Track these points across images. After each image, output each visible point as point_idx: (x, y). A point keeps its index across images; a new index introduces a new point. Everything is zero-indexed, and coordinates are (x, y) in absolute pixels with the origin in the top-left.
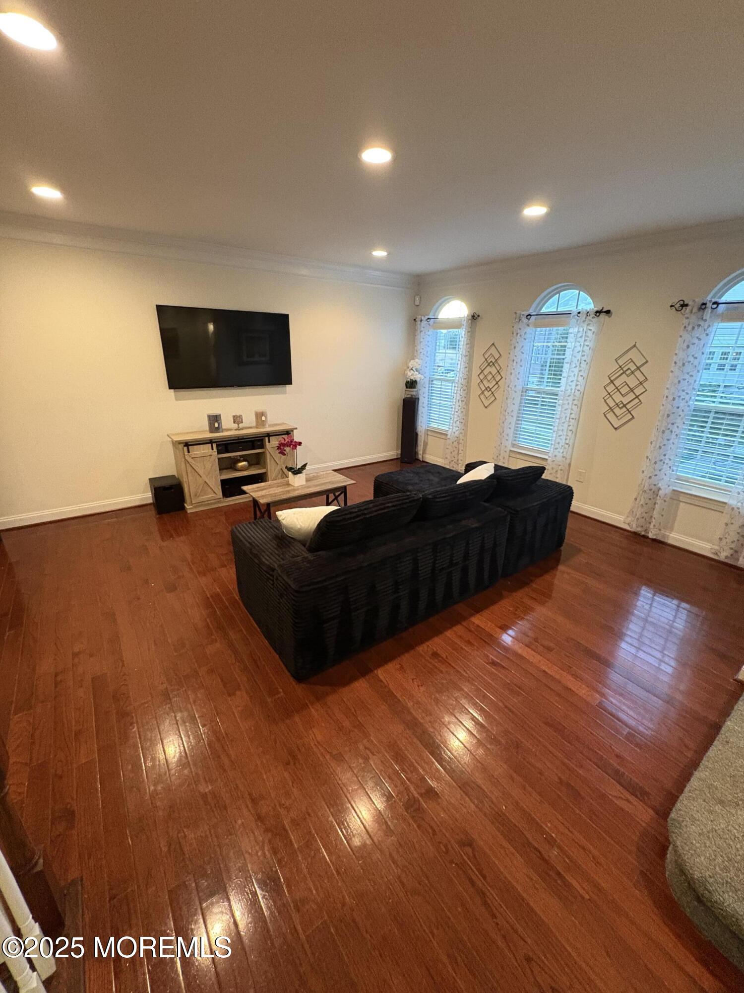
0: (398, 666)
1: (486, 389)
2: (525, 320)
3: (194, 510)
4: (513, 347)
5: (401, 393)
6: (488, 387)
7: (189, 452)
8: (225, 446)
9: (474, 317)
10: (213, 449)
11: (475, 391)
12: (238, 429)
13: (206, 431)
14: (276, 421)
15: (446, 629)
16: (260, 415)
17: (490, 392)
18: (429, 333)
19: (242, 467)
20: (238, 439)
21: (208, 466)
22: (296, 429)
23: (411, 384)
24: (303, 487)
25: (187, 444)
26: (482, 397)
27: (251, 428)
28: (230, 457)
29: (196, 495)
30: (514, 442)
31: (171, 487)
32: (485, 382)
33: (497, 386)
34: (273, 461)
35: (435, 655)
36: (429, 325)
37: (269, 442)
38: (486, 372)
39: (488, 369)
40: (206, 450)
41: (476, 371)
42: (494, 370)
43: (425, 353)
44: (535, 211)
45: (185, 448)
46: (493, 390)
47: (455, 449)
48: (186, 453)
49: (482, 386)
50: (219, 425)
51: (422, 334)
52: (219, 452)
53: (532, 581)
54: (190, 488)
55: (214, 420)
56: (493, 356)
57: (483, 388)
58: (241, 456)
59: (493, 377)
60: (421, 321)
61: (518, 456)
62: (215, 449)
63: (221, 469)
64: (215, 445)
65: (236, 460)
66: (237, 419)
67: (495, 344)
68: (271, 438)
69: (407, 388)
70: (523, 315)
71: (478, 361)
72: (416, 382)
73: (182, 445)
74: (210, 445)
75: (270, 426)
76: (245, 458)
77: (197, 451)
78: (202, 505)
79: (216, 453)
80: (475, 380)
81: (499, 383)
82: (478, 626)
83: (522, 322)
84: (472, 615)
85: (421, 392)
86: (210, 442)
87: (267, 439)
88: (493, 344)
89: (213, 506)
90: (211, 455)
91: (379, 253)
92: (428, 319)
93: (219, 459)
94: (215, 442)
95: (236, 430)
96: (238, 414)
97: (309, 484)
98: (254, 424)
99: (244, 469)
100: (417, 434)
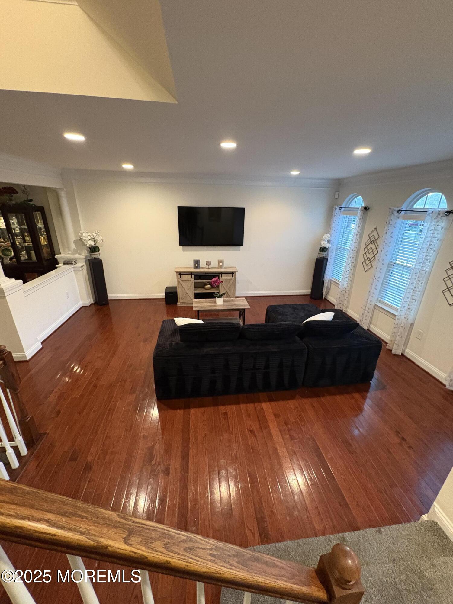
0: (203, 411)
1: (367, 259)
2: (396, 214)
3: (179, 306)
4: (385, 232)
5: (316, 255)
6: (369, 258)
7: (180, 277)
8: (198, 276)
9: (366, 209)
10: (192, 277)
11: (361, 259)
12: (208, 268)
13: (192, 267)
14: (228, 266)
15: (243, 403)
16: (220, 262)
17: (369, 262)
18: (340, 217)
19: (208, 287)
20: (205, 274)
21: (189, 285)
22: (237, 271)
23: (323, 250)
24: (221, 305)
25: (180, 274)
26: (364, 264)
27: (215, 268)
28: (203, 282)
29: (182, 298)
30: (380, 299)
31: (172, 293)
32: (367, 254)
33: (374, 258)
34: (222, 286)
35: (226, 414)
36: (341, 211)
37: (221, 277)
38: (369, 247)
39: (371, 245)
40: (189, 277)
41: (363, 246)
42: (373, 247)
43: (335, 230)
44: (362, 151)
45: (179, 275)
46: (371, 260)
47: (343, 296)
48: (179, 278)
49: (365, 256)
50: (198, 265)
51: (335, 217)
52: (195, 279)
53: (324, 395)
54: (180, 295)
55: (197, 262)
56: (374, 236)
57: (366, 258)
58: (208, 282)
59: (373, 251)
60: (336, 209)
61: (380, 310)
62: (193, 278)
63: (195, 287)
64: (193, 276)
65: (206, 284)
66: (208, 263)
67: (377, 229)
68: (223, 275)
69: (320, 251)
70: (395, 210)
71: (365, 239)
72: (325, 248)
73: (178, 274)
74: (191, 275)
75: (225, 268)
76: (210, 284)
77: (184, 277)
78: (184, 304)
79: (193, 279)
80: (362, 252)
81: (376, 256)
82: (263, 409)
83: (394, 215)
84: (265, 401)
85: (329, 255)
86: (191, 274)
87: (220, 275)
88: (376, 228)
89: (189, 305)
90: (191, 280)
91: (295, 173)
92: (340, 208)
93: (195, 282)
94: (193, 274)
95: (207, 268)
96: (209, 260)
97: (226, 303)
98: (217, 266)
99: (208, 289)
100: (323, 282)
